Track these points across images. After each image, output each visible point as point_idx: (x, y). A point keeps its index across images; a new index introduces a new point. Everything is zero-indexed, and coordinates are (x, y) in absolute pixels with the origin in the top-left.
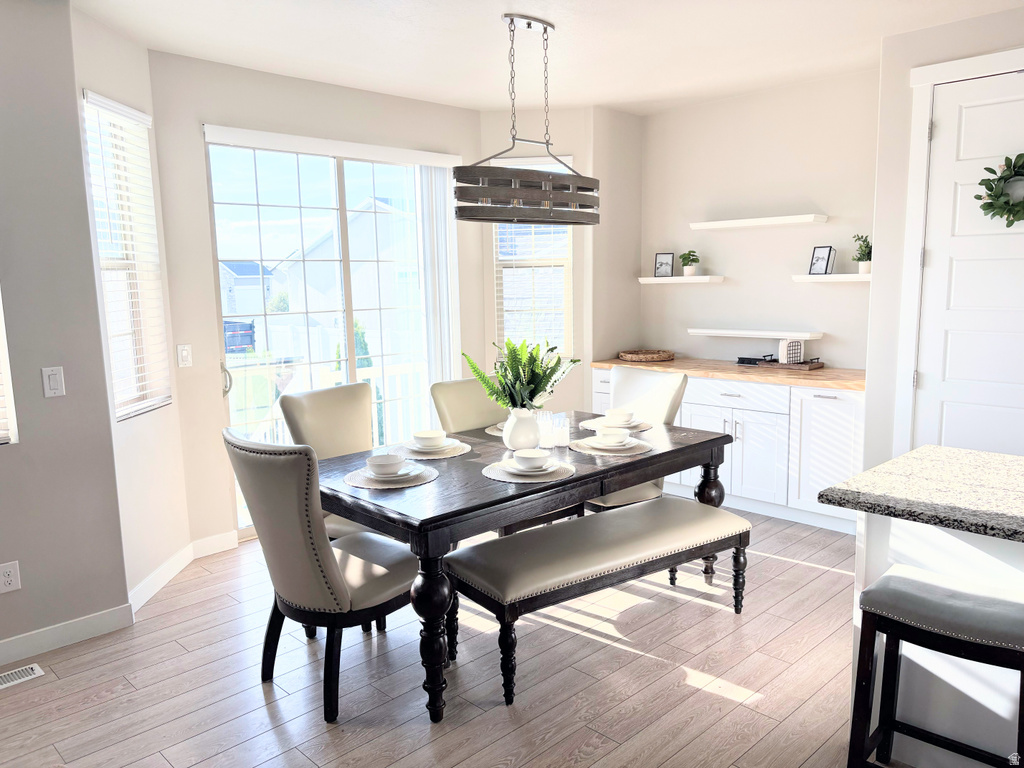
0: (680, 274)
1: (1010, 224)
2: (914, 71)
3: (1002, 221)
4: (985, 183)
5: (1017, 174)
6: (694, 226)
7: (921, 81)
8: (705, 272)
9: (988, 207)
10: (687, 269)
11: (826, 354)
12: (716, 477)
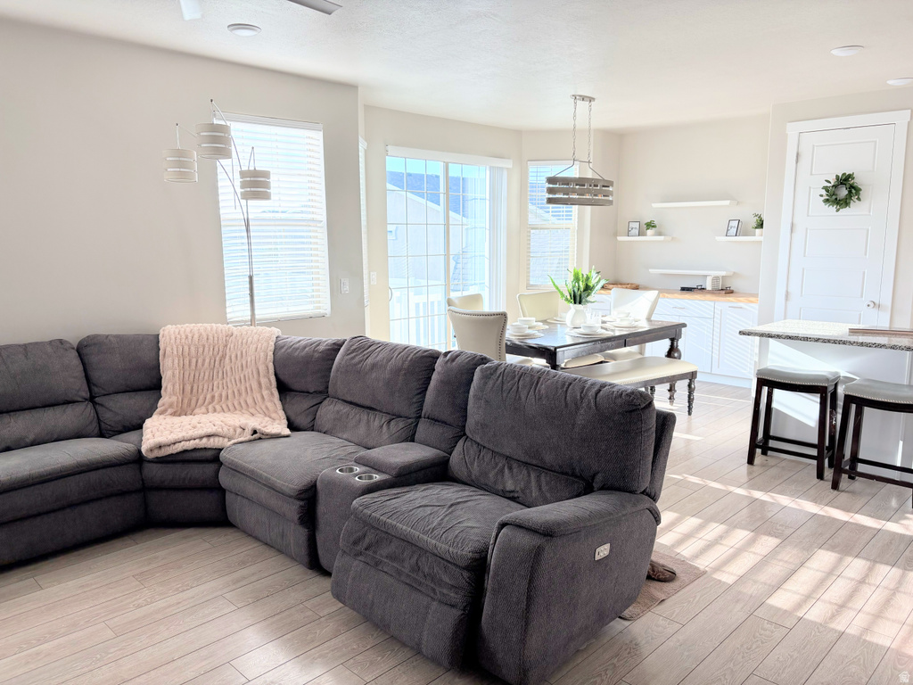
0: (644, 234)
1: (838, 210)
2: (788, 124)
3: (834, 208)
4: (826, 188)
5: (841, 184)
6: (655, 205)
7: (792, 130)
8: (660, 234)
9: (826, 201)
10: (649, 232)
11: (733, 285)
12: (677, 346)
